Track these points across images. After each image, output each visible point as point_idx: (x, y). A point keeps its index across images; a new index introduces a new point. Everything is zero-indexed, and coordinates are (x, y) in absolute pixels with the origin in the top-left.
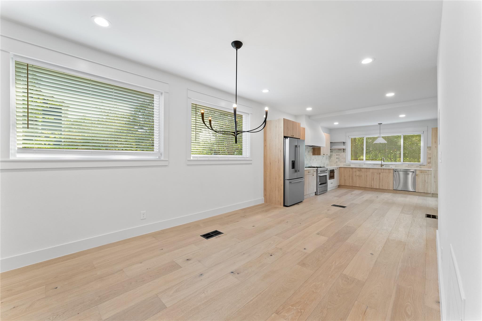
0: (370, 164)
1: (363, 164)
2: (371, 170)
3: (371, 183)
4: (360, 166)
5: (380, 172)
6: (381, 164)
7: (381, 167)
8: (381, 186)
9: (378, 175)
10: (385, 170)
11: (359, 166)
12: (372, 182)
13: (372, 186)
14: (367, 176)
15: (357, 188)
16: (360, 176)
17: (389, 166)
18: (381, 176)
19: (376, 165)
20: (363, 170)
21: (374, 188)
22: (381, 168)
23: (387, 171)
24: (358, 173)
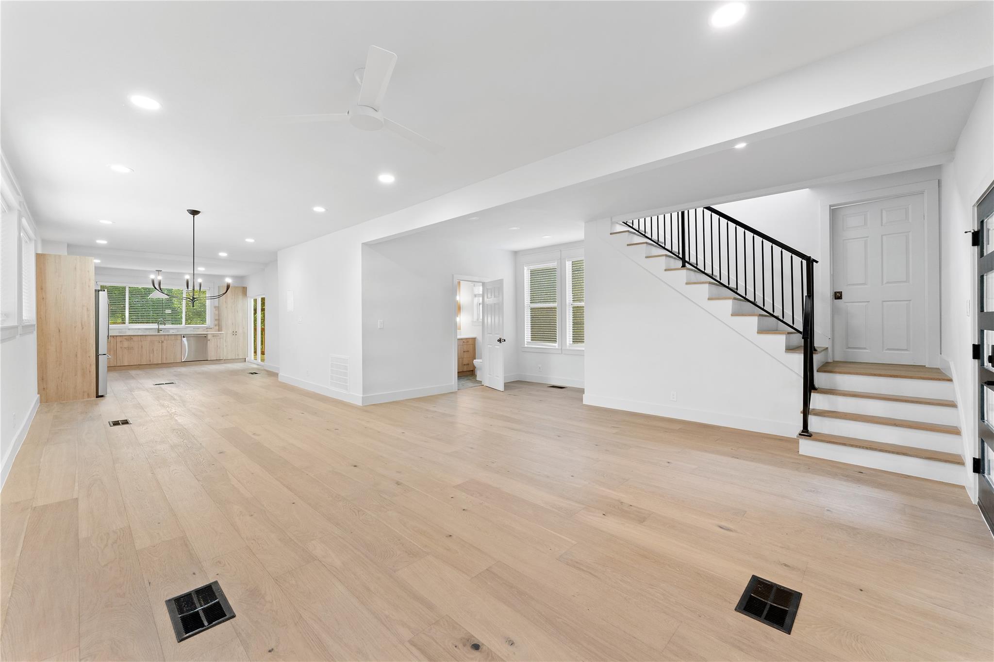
0: (139, 329)
1: (127, 330)
2: (149, 337)
3: (150, 357)
4: (121, 333)
5: (163, 339)
6: (158, 329)
7: (158, 332)
8: (165, 358)
9: (160, 344)
10: (170, 336)
11: (119, 333)
12: (151, 355)
13: (151, 361)
14: (142, 347)
15: (124, 368)
16: (129, 349)
17: (168, 331)
18: (165, 344)
19: (149, 330)
20: (135, 339)
21: (154, 363)
22: (159, 334)
23: (173, 338)
24: (126, 344)
